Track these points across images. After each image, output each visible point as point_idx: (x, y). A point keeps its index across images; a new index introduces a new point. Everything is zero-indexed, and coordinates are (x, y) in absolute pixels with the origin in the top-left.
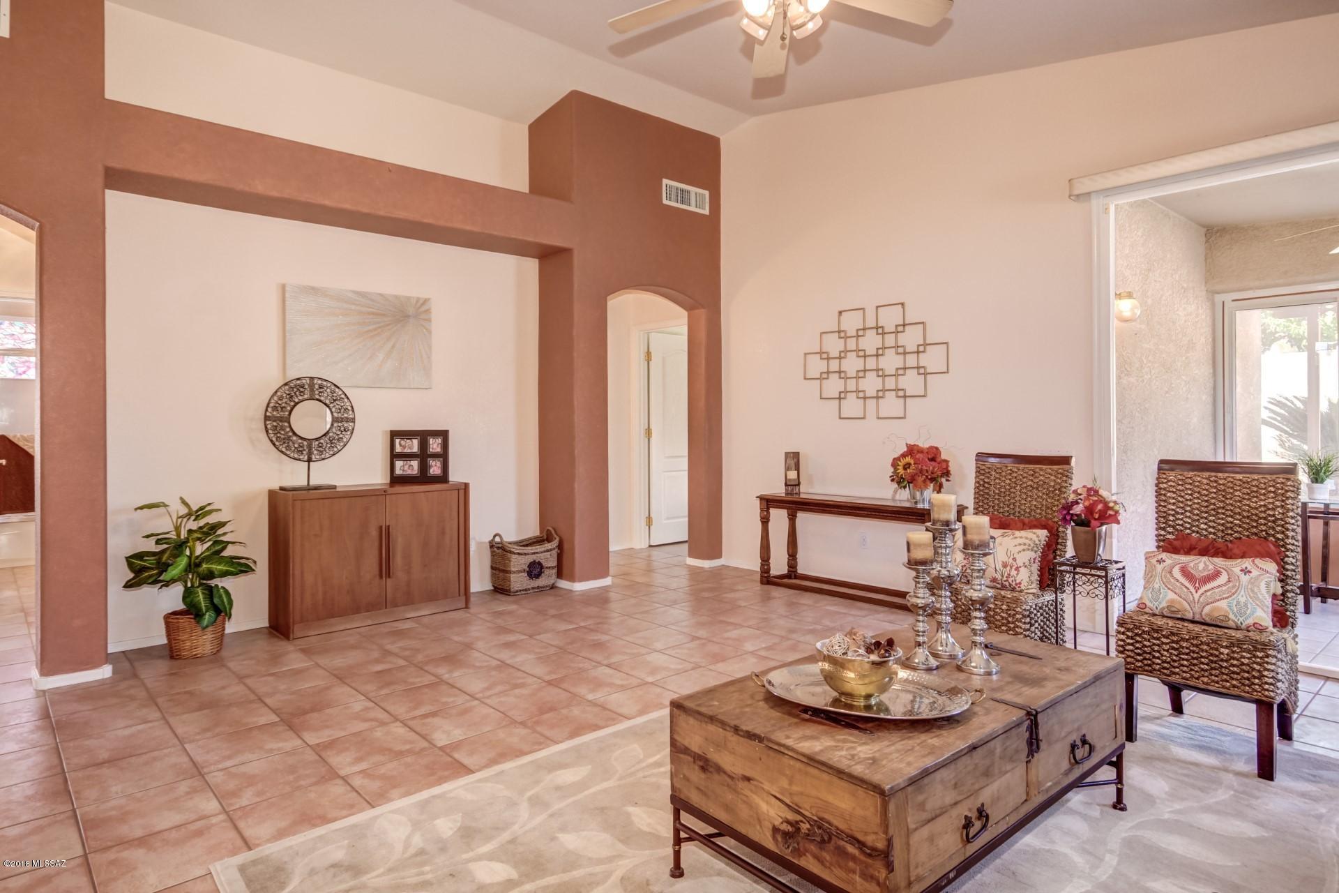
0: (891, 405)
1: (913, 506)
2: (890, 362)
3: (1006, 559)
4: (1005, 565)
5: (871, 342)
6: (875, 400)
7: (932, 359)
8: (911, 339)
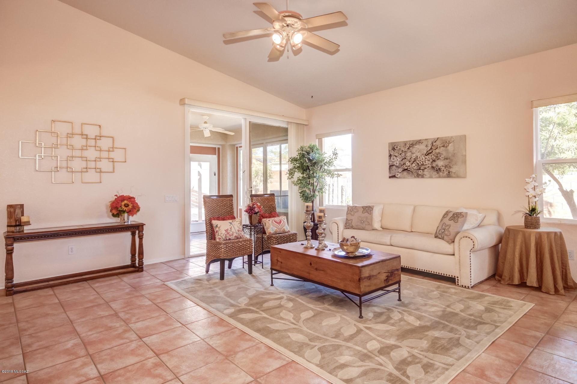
0: (91, 176)
1: (123, 224)
2: (91, 154)
3: (238, 229)
4: (238, 231)
5: (78, 141)
6: (80, 173)
7: (117, 155)
8: (105, 144)
